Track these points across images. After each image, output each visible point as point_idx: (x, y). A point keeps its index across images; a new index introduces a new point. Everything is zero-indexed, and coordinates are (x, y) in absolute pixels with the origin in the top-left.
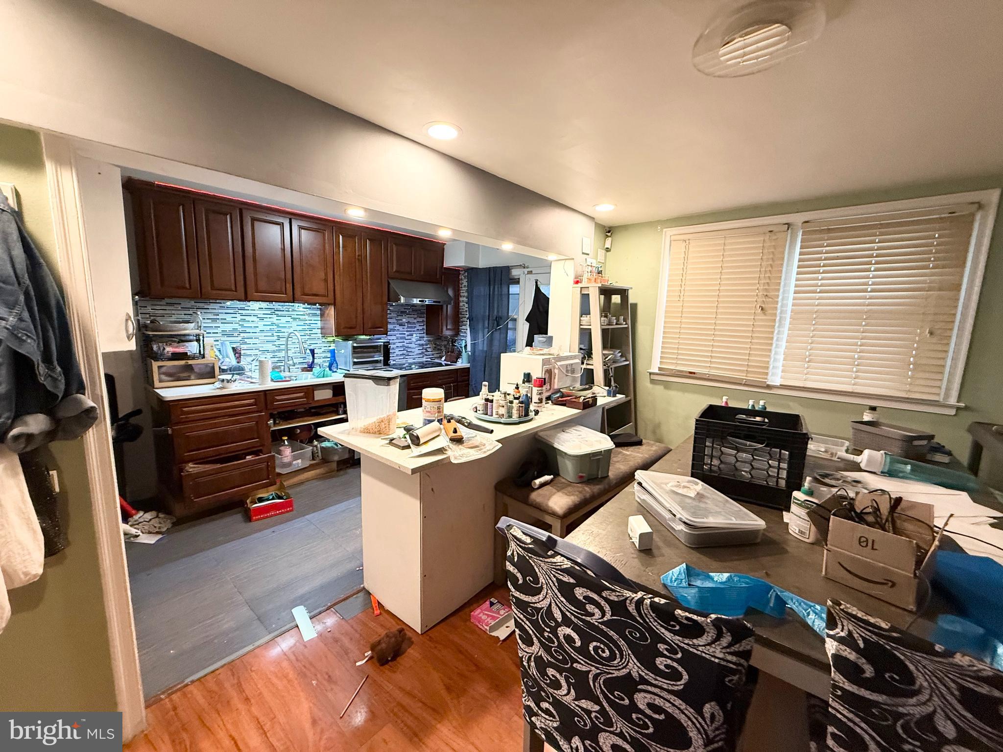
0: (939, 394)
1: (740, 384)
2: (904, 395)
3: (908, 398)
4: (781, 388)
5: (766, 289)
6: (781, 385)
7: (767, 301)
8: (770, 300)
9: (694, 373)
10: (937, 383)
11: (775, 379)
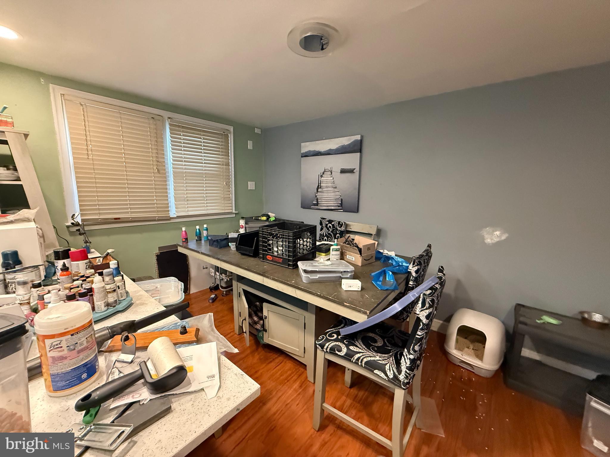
0: (232, 209)
1: (155, 220)
2: (223, 211)
3: (225, 213)
4: (177, 218)
5: (156, 156)
6: (177, 216)
7: (159, 165)
8: (160, 164)
9: (119, 219)
10: (230, 205)
11: (173, 213)
